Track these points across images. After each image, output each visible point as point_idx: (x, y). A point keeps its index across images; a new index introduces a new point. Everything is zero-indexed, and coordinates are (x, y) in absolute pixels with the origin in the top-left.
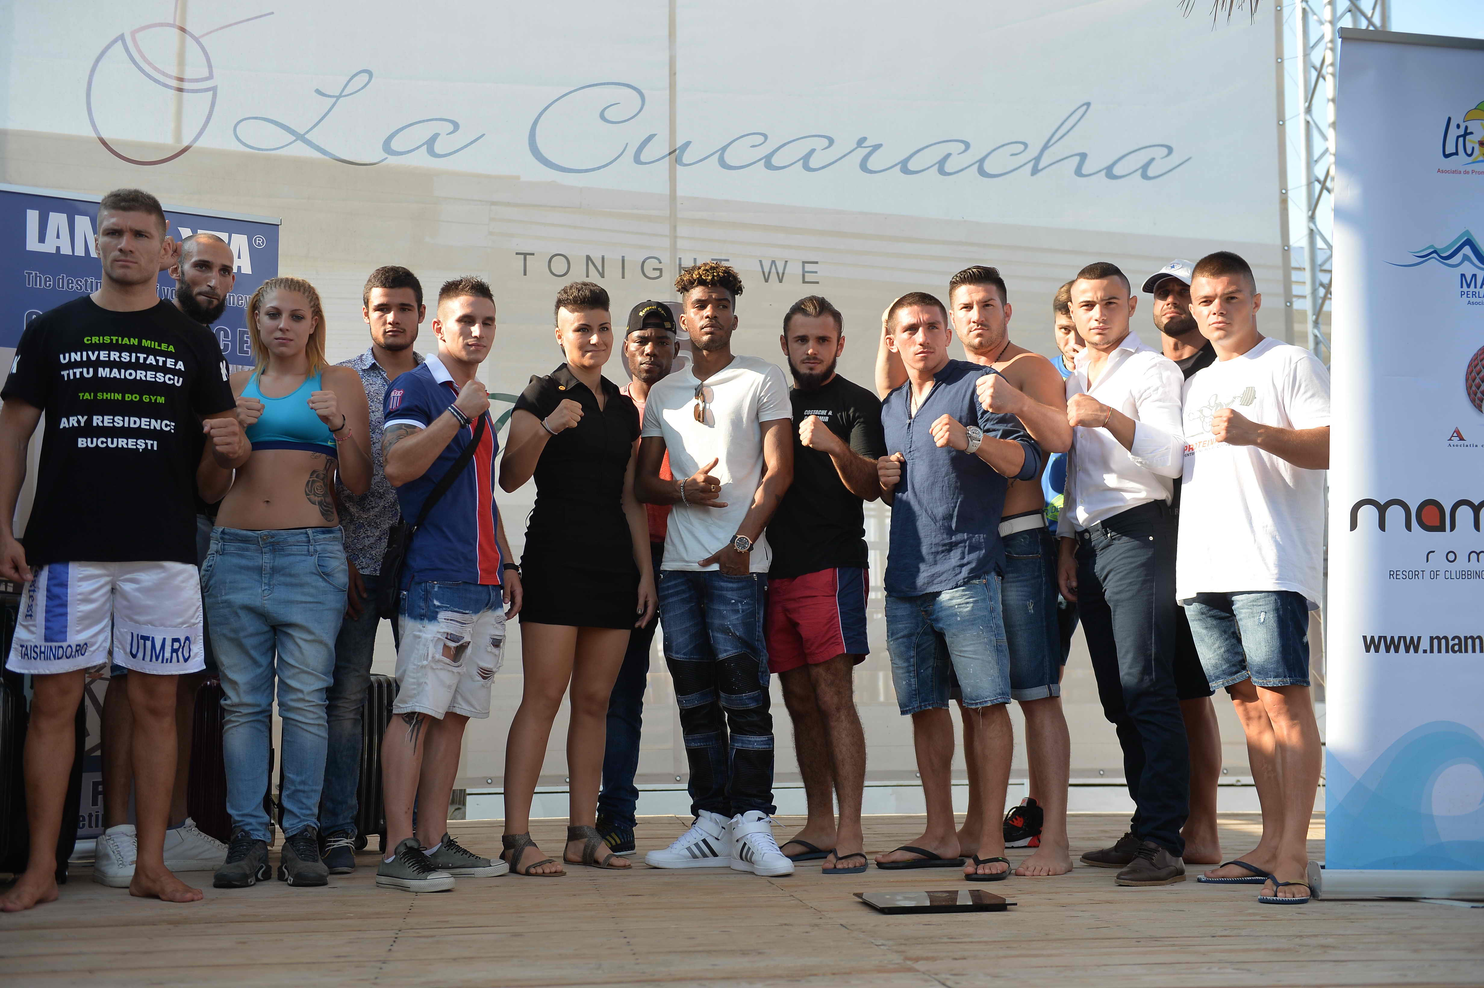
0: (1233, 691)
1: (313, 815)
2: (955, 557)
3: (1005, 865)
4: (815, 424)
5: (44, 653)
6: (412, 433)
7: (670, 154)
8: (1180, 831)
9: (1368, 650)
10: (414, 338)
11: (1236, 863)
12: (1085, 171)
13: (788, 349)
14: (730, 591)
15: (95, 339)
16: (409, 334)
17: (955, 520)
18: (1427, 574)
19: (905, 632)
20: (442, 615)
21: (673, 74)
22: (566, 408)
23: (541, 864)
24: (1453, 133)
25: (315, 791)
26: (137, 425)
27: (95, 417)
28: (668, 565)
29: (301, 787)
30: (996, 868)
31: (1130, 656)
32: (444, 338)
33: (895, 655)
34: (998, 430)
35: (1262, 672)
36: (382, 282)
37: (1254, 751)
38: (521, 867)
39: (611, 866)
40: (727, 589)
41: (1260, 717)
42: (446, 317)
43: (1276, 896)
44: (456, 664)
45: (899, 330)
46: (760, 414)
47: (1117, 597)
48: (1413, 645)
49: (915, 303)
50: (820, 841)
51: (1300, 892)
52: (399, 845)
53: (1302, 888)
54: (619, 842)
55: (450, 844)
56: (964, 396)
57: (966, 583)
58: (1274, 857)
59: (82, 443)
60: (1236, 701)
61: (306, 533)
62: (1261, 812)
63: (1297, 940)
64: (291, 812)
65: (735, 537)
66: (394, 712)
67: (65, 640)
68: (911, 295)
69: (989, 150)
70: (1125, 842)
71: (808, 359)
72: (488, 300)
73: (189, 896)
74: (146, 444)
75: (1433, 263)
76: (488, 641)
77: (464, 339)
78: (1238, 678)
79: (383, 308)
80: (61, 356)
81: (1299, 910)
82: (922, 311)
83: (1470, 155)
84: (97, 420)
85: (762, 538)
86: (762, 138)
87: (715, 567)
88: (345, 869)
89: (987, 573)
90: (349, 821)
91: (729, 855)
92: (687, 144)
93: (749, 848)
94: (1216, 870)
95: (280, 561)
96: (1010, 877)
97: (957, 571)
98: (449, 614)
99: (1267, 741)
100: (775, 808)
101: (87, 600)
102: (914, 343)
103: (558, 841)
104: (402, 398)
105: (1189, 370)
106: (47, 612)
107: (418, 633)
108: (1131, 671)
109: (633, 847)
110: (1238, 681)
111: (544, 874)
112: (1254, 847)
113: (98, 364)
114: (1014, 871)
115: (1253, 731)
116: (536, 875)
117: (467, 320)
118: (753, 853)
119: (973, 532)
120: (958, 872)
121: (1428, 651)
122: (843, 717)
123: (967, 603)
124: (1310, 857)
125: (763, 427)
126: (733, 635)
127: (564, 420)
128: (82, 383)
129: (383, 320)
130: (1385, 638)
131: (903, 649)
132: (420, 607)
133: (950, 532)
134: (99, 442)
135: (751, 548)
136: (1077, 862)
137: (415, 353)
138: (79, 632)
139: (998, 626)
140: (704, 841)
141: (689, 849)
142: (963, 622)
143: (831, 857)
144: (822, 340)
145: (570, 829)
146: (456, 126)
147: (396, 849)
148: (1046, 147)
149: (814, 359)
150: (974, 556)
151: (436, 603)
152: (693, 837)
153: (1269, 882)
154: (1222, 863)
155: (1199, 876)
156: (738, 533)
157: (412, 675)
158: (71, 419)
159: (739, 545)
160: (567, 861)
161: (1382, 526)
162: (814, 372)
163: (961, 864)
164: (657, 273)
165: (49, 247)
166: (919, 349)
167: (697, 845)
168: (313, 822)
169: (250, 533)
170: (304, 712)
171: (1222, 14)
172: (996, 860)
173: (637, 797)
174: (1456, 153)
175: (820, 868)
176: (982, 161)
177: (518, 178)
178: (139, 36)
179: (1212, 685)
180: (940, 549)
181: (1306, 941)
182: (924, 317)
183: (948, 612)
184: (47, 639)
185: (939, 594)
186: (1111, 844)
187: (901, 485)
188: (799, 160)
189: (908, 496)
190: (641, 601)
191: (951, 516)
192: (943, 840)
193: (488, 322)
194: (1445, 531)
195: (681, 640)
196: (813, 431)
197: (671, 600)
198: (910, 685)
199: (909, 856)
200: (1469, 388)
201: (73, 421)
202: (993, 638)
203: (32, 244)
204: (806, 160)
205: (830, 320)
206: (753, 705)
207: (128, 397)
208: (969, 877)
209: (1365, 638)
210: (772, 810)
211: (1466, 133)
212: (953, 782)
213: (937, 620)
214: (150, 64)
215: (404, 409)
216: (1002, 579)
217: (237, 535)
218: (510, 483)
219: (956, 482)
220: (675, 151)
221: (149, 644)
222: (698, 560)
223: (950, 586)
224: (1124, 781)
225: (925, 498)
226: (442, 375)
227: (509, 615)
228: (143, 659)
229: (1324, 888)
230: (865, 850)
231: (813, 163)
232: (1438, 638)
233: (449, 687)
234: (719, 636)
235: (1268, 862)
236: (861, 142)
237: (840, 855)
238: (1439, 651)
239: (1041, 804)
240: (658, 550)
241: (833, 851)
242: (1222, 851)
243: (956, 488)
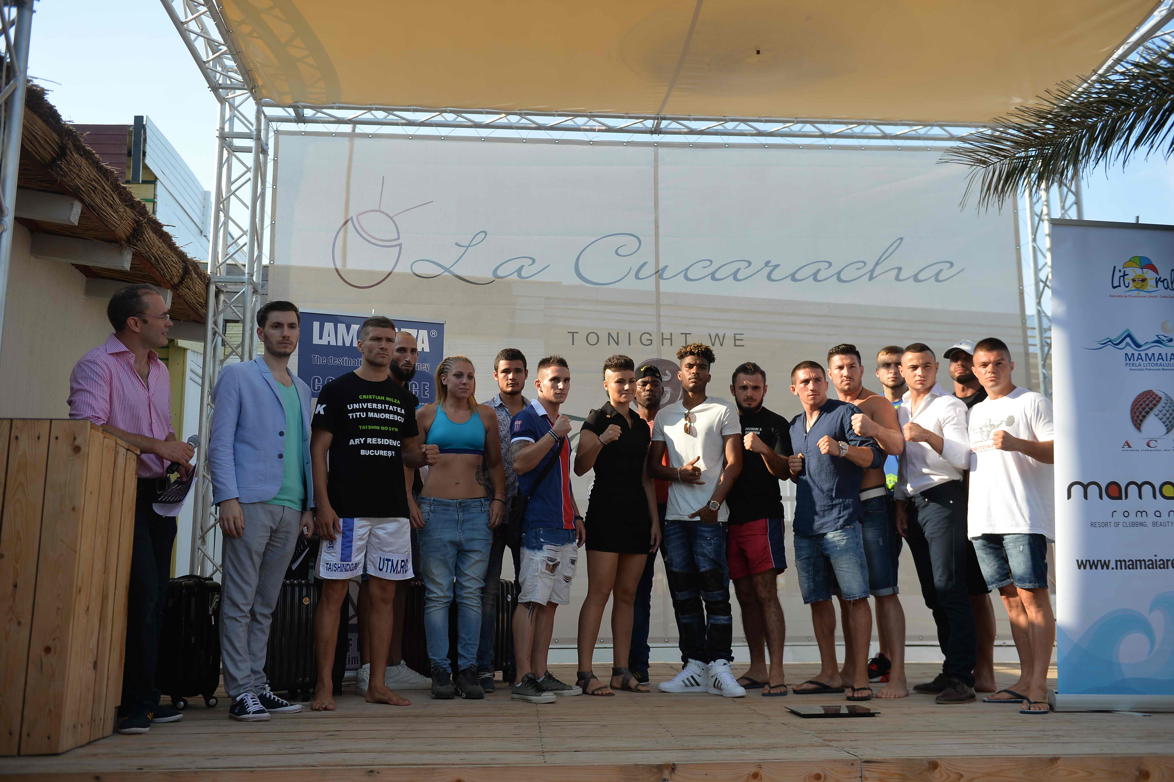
0: (1003, 591)
1: (474, 658)
2: (835, 513)
3: (870, 692)
4: (753, 437)
5: (340, 567)
6: (528, 445)
7: (656, 273)
8: (972, 672)
9: (1079, 568)
10: (522, 388)
11: (1005, 691)
12: (901, 277)
13: (735, 392)
14: (707, 533)
15: (365, 397)
16: (520, 385)
17: (834, 492)
18: (1112, 524)
19: (806, 556)
20: (545, 547)
21: (657, 228)
22: (612, 430)
23: (600, 689)
24: (1117, 275)
25: (475, 644)
26: (387, 443)
27: (368, 439)
28: (669, 517)
29: (469, 642)
30: (865, 693)
31: (940, 570)
32: (542, 390)
33: (800, 569)
34: (858, 440)
35: (1022, 580)
36: (505, 357)
37: (1014, 626)
38: (589, 690)
39: (639, 691)
40: (705, 531)
41: (1017, 606)
42: (543, 378)
43: (1030, 709)
44: (553, 574)
45: (798, 382)
46: (723, 431)
47: (932, 536)
48: (1105, 565)
49: (807, 367)
50: (760, 679)
51: (1043, 707)
52: (524, 677)
53: (1045, 705)
54: (640, 677)
55: (549, 677)
56: (837, 420)
57: (842, 527)
58: (1028, 688)
59: (363, 452)
60: (1003, 597)
61: (481, 501)
62: (1019, 662)
63: (1042, 733)
64: (462, 656)
65: (709, 502)
66: (519, 601)
67: (351, 561)
68: (805, 362)
69: (843, 267)
70: (939, 679)
71: (747, 399)
72: (566, 368)
73: (407, 702)
74: (392, 453)
75: (1110, 348)
76: (568, 561)
77: (554, 390)
78: (1005, 583)
79: (506, 371)
80: (348, 406)
81: (1043, 717)
82: (811, 372)
83: (1127, 287)
84: (369, 440)
85: (724, 502)
86: (709, 263)
87: (698, 519)
88: (490, 690)
89: (854, 522)
90: (490, 663)
91: (707, 685)
92: (666, 267)
93: (719, 681)
94: (994, 695)
95: (467, 517)
96: (872, 699)
97: (837, 521)
98: (549, 546)
99: (1022, 620)
100: (733, 658)
101: (361, 539)
102: (807, 390)
103: (607, 676)
104: (521, 425)
105: (970, 403)
106: (342, 545)
107: (532, 557)
108: (941, 579)
109: (647, 680)
110: (1005, 585)
111: (602, 695)
112: (1016, 682)
113: (367, 410)
114: (874, 696)
115: (1013, 614)
116: (598, 695)
117: (555, 380)
118: (722, 684)
119: (844, 497)
120: (842, 696)
121: (1115, 568)
122: (772, 605)
123: (843, 539)
124: (1049, 688)
125: (725, 439)
126: (709, 558)
127: (611, 437)
128: (361, 421)
129: (506, 378)
130: (1089, 561)
131: (805, 565)
132: (533, 543)
133: (832, 499)
134: (370, 453)
135: (719, 508)
136: (911, 690)
137: (522, 396)
138: (356, 556)
139: (861, 553)
140: (692, 677)
141: (683, 681)
142: (841, 550)
143: (767, 687)
144: (756, 388)
145: (613, 669)
146: (534, 261)
147: (522, 679)
148: (877, 264)
149: (750, 399)
150: (846, 512)
151: (542, 540)
152: (685, 674)
153: (1025, 701)
154: (997, 692)
155: (984, 699)
156: (712, 499)
157: (529, 581)
158: (356, 440)
159: (712, 506)
160: (612, 687)
161: (1086, 497)
162: (752, 406)
163: (842, 691)
164: (649, 342)
165: (324, 342)
166: (810, 393)
167: (688, 679)
168: (474, 662)
169: (450, 501)
170: (471, 600)
171: (983, 210)
172: (864, 689)
173: (649, 651)
174: (1119, 286)
175: (761, 693)
176: (839, 273)
177: (561, 283)
178: (360, 217)
179: (990, 587)
180: (826, 508)
181: (1047, 733)
182: (813, 375)
183: (832, 545)
184: (342, 561)
185: (825, 534)
186: (930, 680)
187: (802, 472)
188: (731, 275)
189: (807, 477)
190: (653, 537)
191: (832, 490)
192: (832, 677)
193: (567, 380)
194: (1122, 499)
195: (678, 560)
196: (752, 441)
197: (672, 537)
198: (809, 587)
199: (811, 686)
200: (1132, 418)
201: (357, 441)
202: (859, 560)
203: (316, 341)
204: (735, 275)
205: (760, 376)
206: (720, 598)
207: (383, 428)
208: (849, 699)
209: (1078, 561)
210: (732, 659)
211: (1125, 275)
212: (836, 643)
213: (826, 549)
214: (366, 232)
215: (523, 431)
216: (863, 525)
217: (443, 502)
218: (580, 470)
219: (834, 470)
220: (659, 271)
221: (390, 563)
222: (688, 514)
223: (833, 530)
224: (938, 643)
225: (816, 479)
226: (541, 411)
227: (579, 545)
228: (386, 572)
229: (1057, 705)
230: (786, 683)
231: (739, 276)
232: (1120, 561)
233: (549, 587)
234: (700, 558)
235: (1025, 691)
236: (767, 264)
237: (772, 685)
238: (1121, 568)
239: (889, 657)
240: (662, 508)
241: (768, 683)
242: (997, 685)
243: (834, 473)
